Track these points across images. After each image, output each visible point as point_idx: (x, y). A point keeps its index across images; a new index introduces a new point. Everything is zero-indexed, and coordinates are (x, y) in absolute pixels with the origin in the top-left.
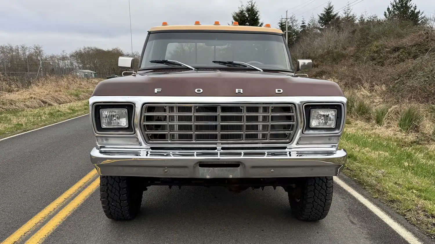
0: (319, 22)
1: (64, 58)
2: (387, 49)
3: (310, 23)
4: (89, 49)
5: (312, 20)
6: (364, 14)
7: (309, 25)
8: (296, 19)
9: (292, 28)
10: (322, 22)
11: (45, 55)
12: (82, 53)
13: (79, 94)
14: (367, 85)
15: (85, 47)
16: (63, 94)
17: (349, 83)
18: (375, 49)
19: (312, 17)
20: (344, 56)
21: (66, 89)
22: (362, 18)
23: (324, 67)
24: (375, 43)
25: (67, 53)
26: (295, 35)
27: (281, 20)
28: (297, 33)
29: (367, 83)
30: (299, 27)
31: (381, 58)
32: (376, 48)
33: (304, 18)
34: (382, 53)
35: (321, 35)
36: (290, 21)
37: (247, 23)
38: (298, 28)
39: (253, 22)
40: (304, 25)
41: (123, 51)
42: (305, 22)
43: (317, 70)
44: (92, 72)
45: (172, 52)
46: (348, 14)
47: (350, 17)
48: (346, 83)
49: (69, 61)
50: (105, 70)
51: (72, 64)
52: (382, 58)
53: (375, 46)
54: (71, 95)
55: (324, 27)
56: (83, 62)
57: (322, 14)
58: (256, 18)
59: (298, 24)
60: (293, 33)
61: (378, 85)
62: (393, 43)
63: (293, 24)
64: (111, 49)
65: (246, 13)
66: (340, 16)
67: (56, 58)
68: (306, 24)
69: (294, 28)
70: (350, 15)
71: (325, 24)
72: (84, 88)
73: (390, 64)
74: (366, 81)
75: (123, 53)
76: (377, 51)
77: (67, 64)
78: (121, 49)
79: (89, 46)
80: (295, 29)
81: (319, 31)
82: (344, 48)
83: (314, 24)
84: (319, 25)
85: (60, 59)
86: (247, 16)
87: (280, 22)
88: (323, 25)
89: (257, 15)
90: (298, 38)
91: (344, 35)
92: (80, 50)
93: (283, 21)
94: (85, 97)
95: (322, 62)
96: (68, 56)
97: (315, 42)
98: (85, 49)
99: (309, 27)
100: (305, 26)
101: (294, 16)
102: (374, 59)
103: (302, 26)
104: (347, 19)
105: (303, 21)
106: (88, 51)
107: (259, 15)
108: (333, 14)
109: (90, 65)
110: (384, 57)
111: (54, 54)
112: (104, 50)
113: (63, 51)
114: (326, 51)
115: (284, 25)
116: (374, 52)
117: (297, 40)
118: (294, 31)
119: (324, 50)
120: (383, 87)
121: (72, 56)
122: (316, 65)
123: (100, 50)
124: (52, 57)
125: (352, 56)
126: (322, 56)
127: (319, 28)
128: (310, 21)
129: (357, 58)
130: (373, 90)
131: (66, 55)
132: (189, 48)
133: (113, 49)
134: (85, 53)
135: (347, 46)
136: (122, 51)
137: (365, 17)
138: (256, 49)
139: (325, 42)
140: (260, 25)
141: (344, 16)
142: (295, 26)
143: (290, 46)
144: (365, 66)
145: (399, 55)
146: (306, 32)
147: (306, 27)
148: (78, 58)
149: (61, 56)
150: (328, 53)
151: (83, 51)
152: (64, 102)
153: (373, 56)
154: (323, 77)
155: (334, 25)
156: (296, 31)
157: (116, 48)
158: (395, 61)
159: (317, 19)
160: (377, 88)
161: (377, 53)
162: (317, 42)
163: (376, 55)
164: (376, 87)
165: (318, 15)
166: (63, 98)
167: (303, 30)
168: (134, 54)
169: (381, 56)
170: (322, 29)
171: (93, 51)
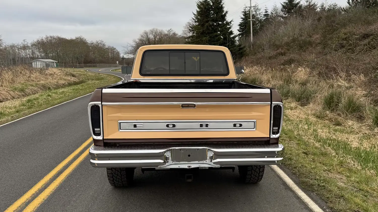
0: (282, 11)
1: (25, 48)
2: (356, 36)
3: (273, 12)
4: (51, 38)
5: (274, 9)
6: (325, 2)
7: (272, 13)
8: (259, 8)
9: (255, 16)
10: (285, 10)
11: (5, 44)
12: (44, 42)
13: (26, 88)
14: (343, 75)
15: (48, 36)
16: (4, 90)
17: (323, 72)
18: (344, 37)
19: (274, 6)
20: (310, 44)
21: (11, 83)
22: (322, 6)
23: (292, 55)
24: (343, 30)
25: (28, 42)
26: (259, 23)
27: (245, 9)
28: (260, 21)
29: (343, 72)
30: (263, 16)
31: (350, 45)
32: (345, 35)
33: (267, 7)
34: (351, 40)
35: (285, 23)
36: (253, 10)
37: (212, 12)
38: (261, 17)
39: (217, 10)
40: (267, 14)
41: (87, 40)
42: (267, 11)
43: (286, 58)
44: (53, 61)
45: (137, 40)
46: (310, 2)
47: (312, 5)
48: (320, 72)
49: (30, 50)
50: (68, 59)
51: (33, 53)
52: (352, 46)
53: (344, 33)
54: (14, 91)
55: (287, 15)
56: (45, 52)
57: (284, 3)
58: (220, 6)
59: (261, 13)
60: (256, 21)
61: (355, 74)
62: (362, 30)
63: (256, 13)
64: (74, 38)
65: (211, 2)
66: (302, 5)
67: (17, 47)
68: (269, 13)
69: (258, 16)
70: (312, 3)
71: (288, 12)
72: (34, 81)
73: (361, 52)
74: (341, 70)
75: (87, 42)
76: (346, 38)
77: (28, 53)
78: (85, 38)
79: (52, 35)
80: (258, 18)
81: (282, 19)
82: (309, 36)
83: (276, 13)
84: (282, 14)
85: (21, 49)
86: (212, 4)
87: (244, 10)
88: (286, 13)
89: (222, 4)
90: (262, 26)
91: (308, 23)
92: (42, 39)
93: (247, 10)
94: (32, 92)
95: (288, 50)
96: (29, 45)
97: (279, 30)
98: (47, 38)
99: (272, 16)
100: (269, 14)
101: (257, 5)
102: (343, 47)
103: (265, 15)
104: (310, 7)
105: (266, 10)
106: (50, 40)
107: (223, 3)
108: (295, 2)
109: (53, 54)
110: (353, 44)
111: (14, 43)
112: (67, 39)
113: (24, 40)
114: (291, 38)
115: (247, 14)
116: (343, 39)
117: (261, 29)
118: (257, 19)
119: (289, 37)
120: (361, 76)
121: (33, 45)
122: (283, 53)
123: (63, 39)
124: (12, 47)
125: (319, 43)
126: (287, 44)
127: (282, 16)
128: (273, 10)
129: (325, 45)
130: (350, 80)
131: (27, 44)
132: (154, 36)
133: (76, 38)
134: (47, 42)
135: (313, 34)
136: (85, 40)
137: (326, 5)
138: (222, 37)
139: (290, 29)
140: (224, 13)
141: (306, 4)
142: (258, 15)
143: (254, 34)
144: (338, 54)
145: (369, 42)
146: (269, 20)
147: (269, 16)
148: (40, 47)
149: (22, 46)
150: (294, 40)
151: (45, 40)
152: (4, 99)
153: (342, 43)
154: (292, 65)
155: (297, 13)
156: (260, 19)
157: (80, 37)
158: (366, 48)
159: (280, 7)
160: (355, 78)
161: (346, 40)
162: (282, 30)
163: (345, 42)
164: (353, 77)
165: (281, 4)
166: (3, 94)
167: (267, 18)
168: (99, 43)
169: (351, 43)
170: (285, 17)
171: (56, 40)
